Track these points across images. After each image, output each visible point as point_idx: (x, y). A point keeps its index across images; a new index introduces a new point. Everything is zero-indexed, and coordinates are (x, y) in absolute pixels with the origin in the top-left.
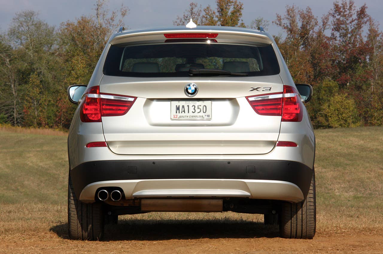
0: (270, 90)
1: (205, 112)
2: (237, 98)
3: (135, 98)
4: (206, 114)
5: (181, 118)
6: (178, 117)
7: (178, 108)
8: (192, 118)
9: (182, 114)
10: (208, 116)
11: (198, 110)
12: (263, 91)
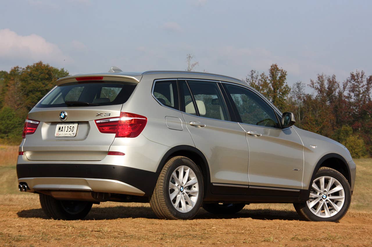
0: (110, 115)
2: (89, 122)
3: (39, 122)
4: (73, 132)
5: (60, 135)
6: (59, 134)
7: (60, 129)
8: (65, 135)
9: (61, 133)
10: (74, 134)
11: (69, 130)
12: (105, 116)
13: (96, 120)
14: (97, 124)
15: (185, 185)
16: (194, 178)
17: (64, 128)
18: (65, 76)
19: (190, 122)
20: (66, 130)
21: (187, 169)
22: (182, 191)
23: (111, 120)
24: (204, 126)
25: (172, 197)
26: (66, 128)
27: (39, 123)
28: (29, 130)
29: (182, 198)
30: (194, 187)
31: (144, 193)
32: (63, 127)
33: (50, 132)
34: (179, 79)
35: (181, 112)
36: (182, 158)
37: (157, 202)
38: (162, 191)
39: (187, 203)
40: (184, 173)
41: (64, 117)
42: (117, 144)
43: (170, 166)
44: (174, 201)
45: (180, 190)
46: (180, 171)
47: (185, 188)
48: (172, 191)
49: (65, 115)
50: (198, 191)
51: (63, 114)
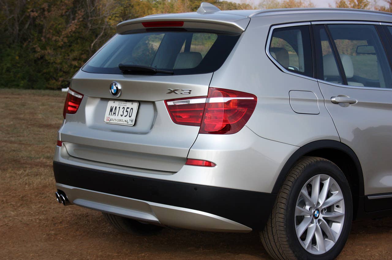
0: (190, 93)
1: (130, 116)
2: (156, 102)
3: (83, 95)
4: (131, 118)
5: (111, 122)
6: (110, 119)
7: (111, 110)
8: (119, 122)
9: (113, 117)
10: (132, 121)
11: (125, 113)
12: (182, 94)
13: (166, 101)
14: (169, 107)
15: (321, 207)
16: (338, 192)
17: (118, 109)
18: (137, 17)
19: (332, 98)
20: (121, 113)
21: (326, 179)
22: (317, 216)
23: (192, 101)
24: (355, 102)
25: (300, 230)
26: (121, 110)
27: (82, 98)
28: (72, 107)
29: (317, 229)
30: (338, 206)
31: (251, 229)
32: (116, 107)
33: (99, 114)
34: (313, 23)
35: (316, 80)
36: (317, 161)
37: (274, 240)
38: (282, 224)
39: (325, 235)
40: (322, 186)
41: (115, 92)
42: (201, 147)
43: (296, 178)
44: (304, 236)
45: (314, 216)
46: (315, 184)
47: (322, 211)
48: (300, 219)
49: (117, 88)
50: (344, 213)
51: (115, 88)
